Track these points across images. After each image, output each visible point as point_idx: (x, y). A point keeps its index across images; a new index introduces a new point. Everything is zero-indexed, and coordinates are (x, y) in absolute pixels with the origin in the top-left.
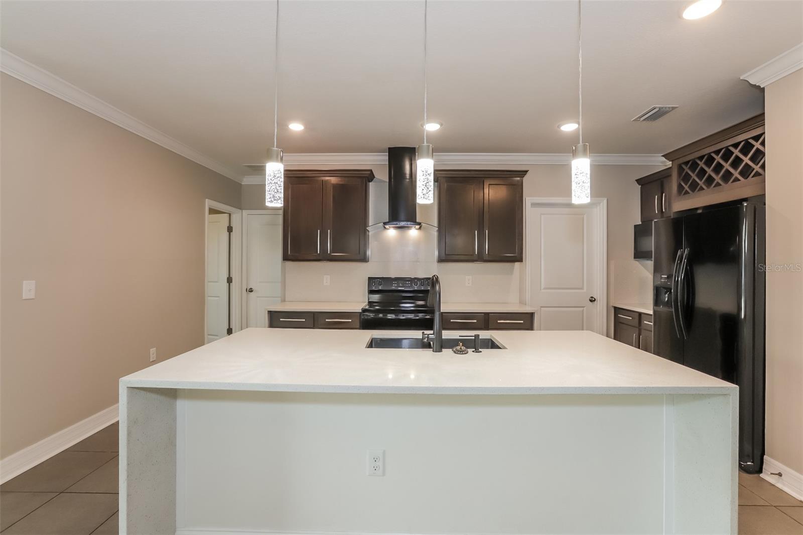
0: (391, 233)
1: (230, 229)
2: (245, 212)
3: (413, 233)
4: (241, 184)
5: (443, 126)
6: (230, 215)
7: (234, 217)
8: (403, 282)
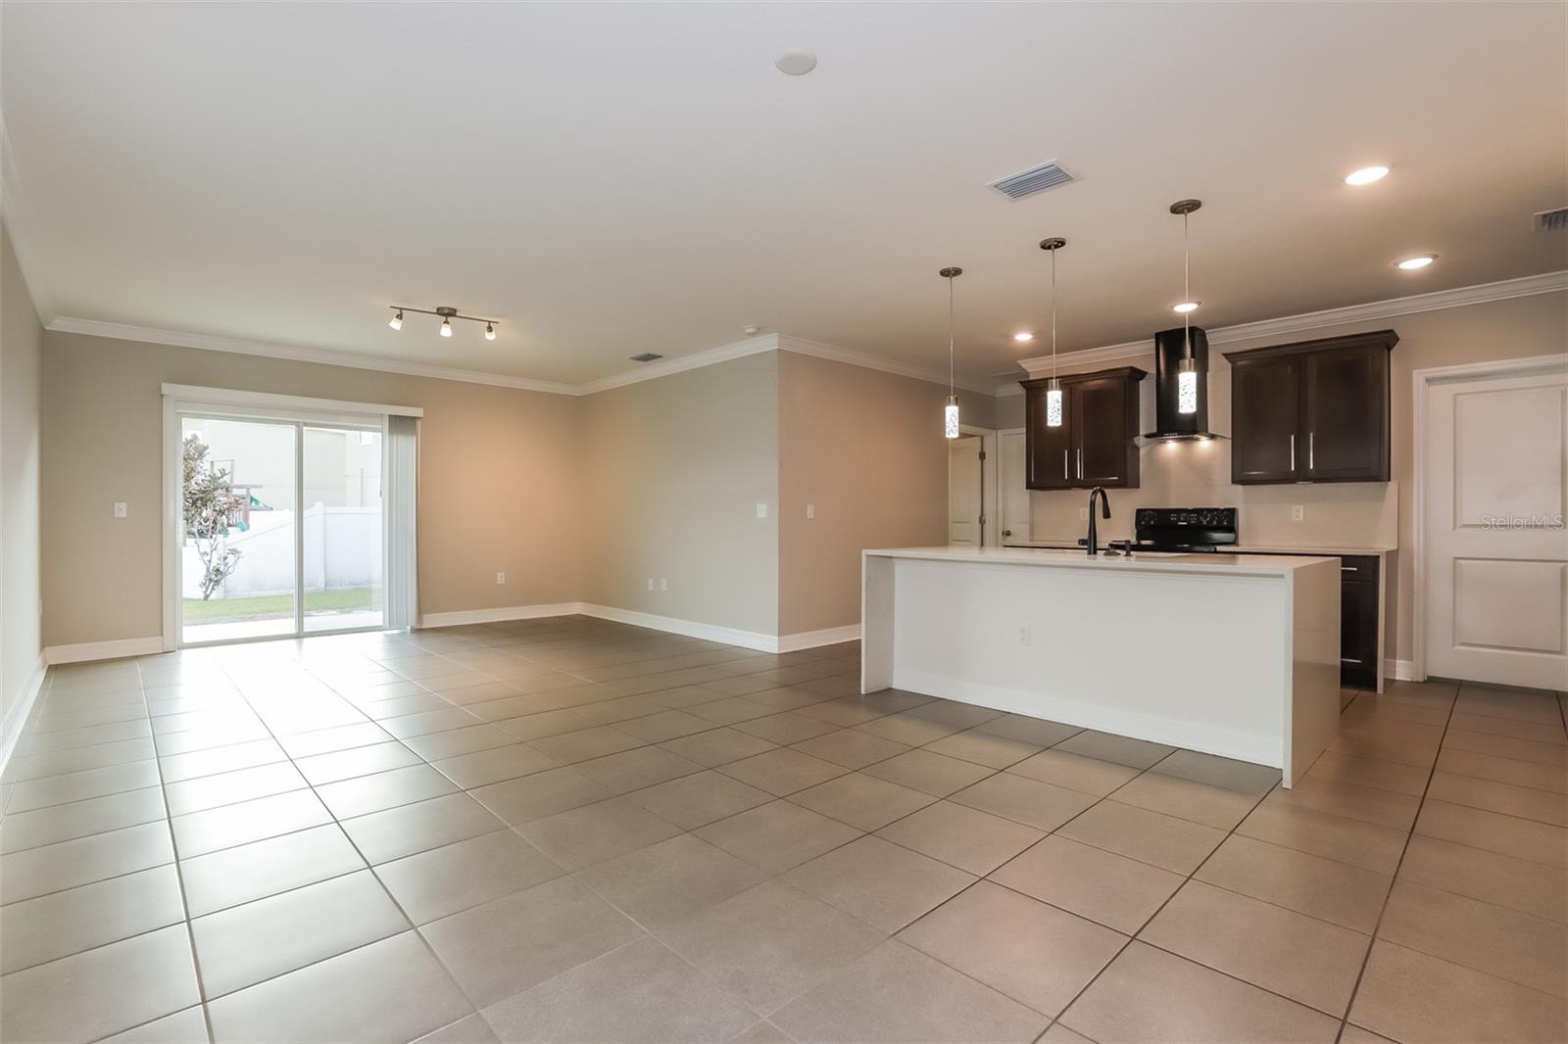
0: (1172, 447)
1: (982, 456)
2: (1000, 433)
3: (1204, 444)
4: (995, 398)
5: (1202, 305)
6: (982, 437)
7: (986, 440)
8: (1184, 515)
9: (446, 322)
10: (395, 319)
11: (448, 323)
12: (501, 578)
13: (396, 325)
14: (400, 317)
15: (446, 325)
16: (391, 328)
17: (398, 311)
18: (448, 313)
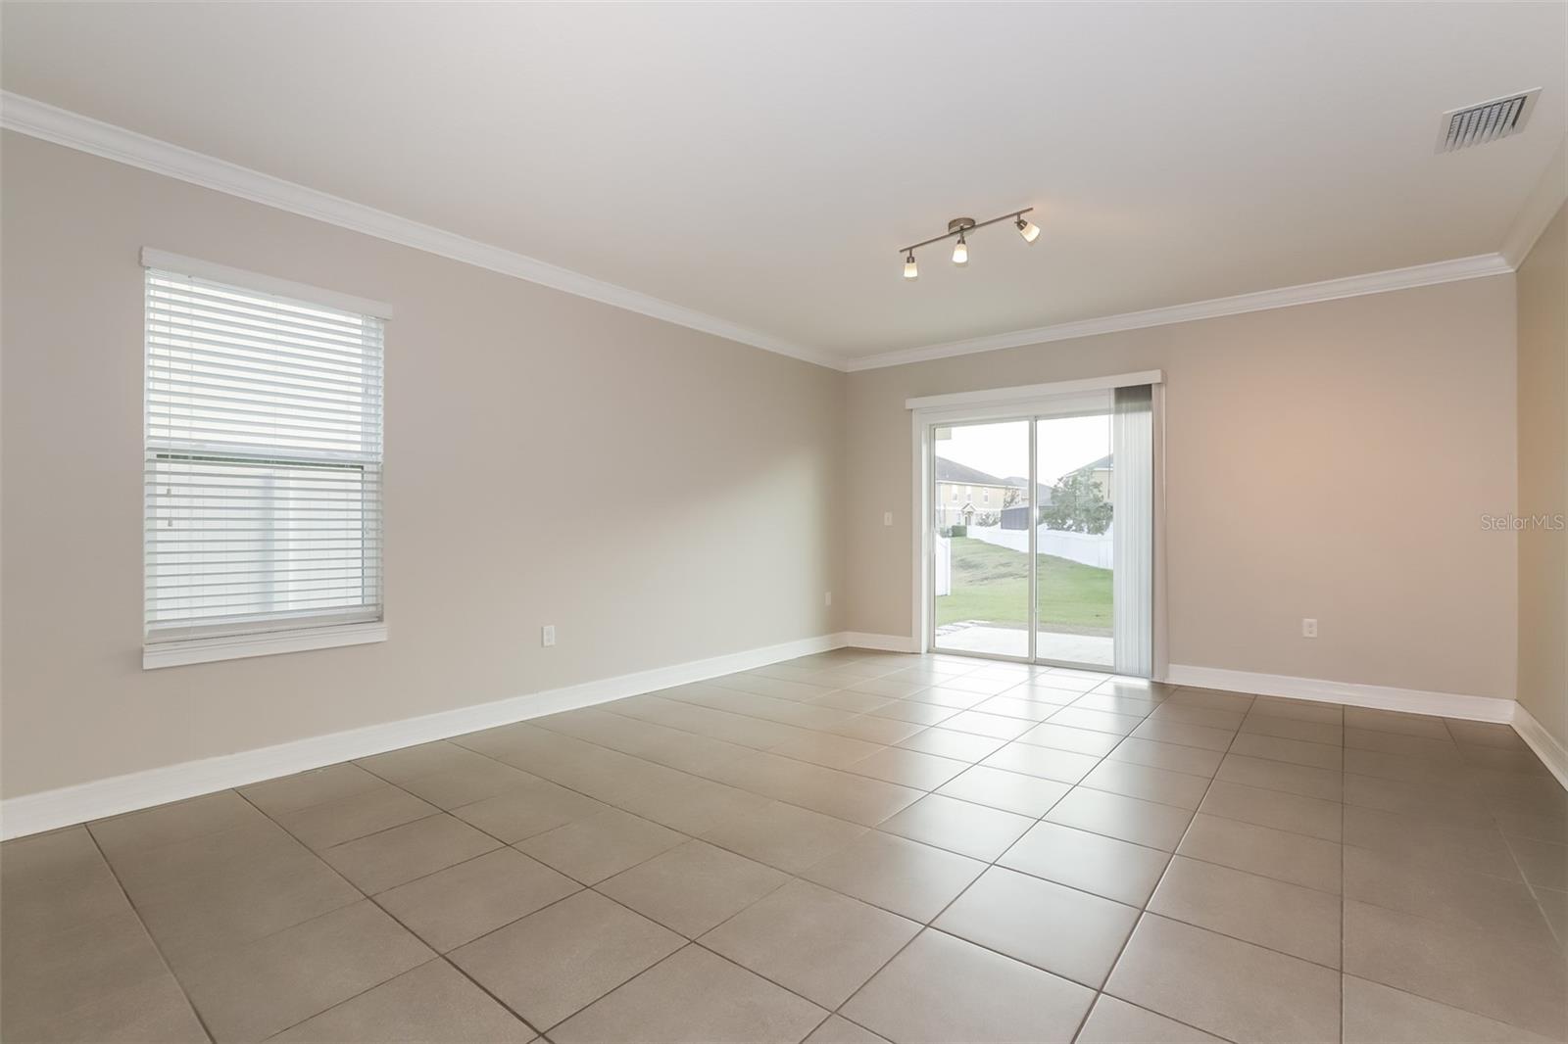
9: (962, 241)
10: (907, 264)
11: (964, 242)
12: (1310, 626)
13: (911, 272)
14: (911, 259)
15: (962, 245)
16: (907, 279)
17: (907, 253)
18: (962, 228)
